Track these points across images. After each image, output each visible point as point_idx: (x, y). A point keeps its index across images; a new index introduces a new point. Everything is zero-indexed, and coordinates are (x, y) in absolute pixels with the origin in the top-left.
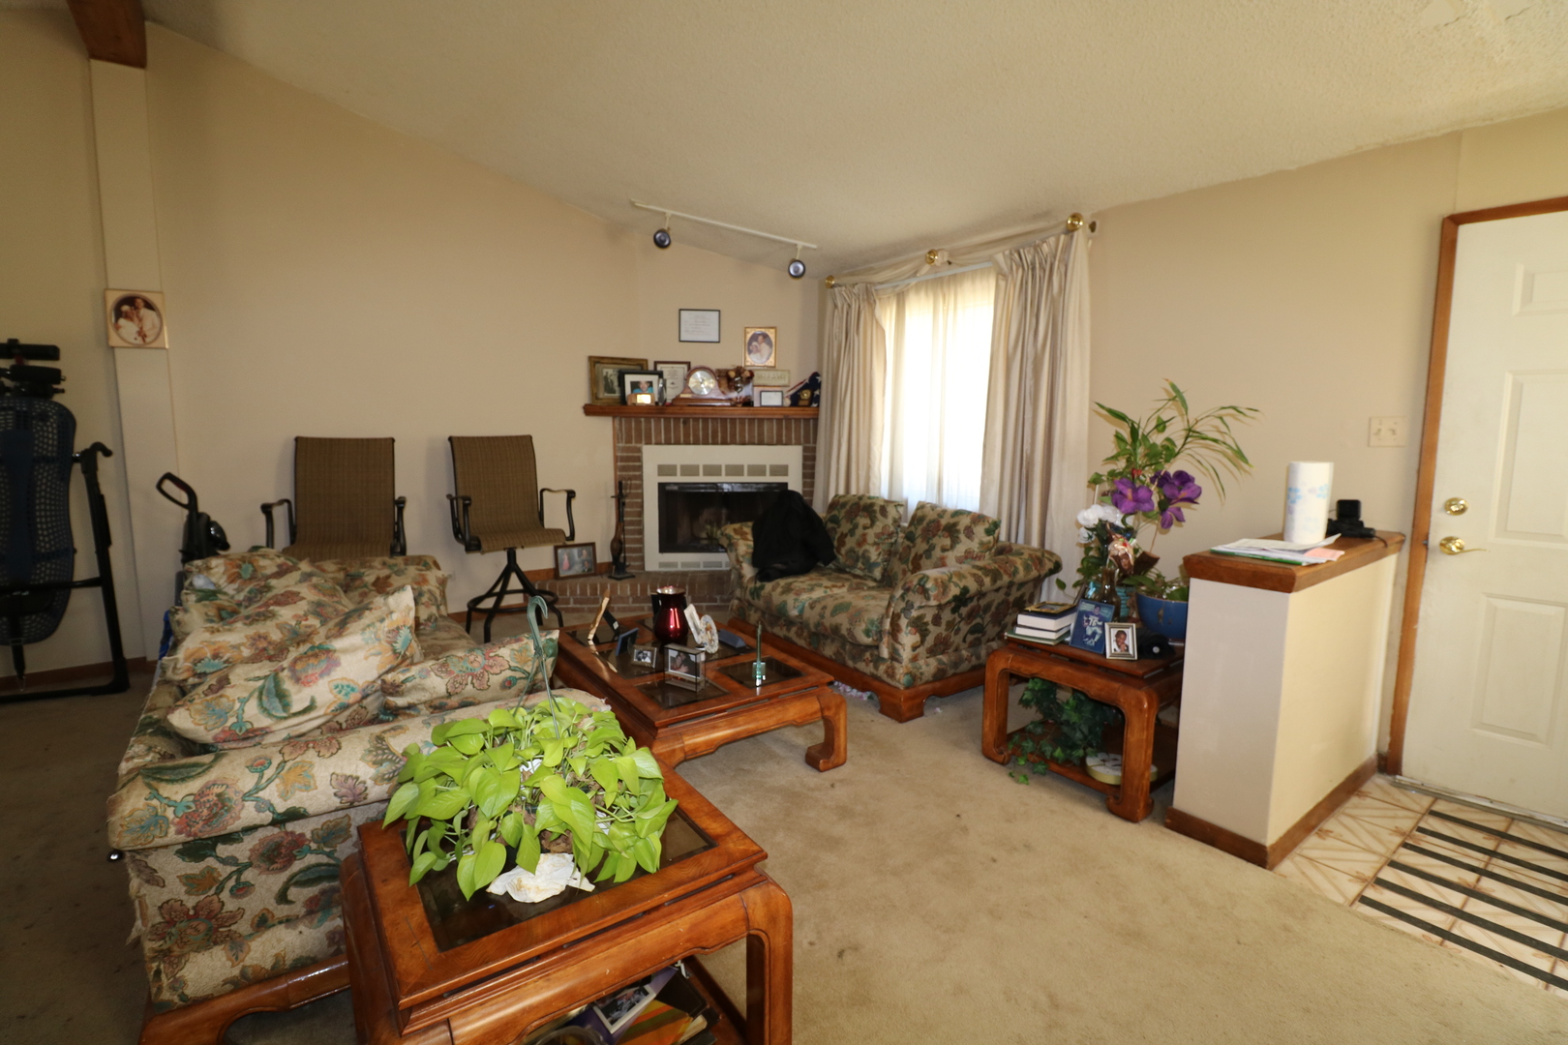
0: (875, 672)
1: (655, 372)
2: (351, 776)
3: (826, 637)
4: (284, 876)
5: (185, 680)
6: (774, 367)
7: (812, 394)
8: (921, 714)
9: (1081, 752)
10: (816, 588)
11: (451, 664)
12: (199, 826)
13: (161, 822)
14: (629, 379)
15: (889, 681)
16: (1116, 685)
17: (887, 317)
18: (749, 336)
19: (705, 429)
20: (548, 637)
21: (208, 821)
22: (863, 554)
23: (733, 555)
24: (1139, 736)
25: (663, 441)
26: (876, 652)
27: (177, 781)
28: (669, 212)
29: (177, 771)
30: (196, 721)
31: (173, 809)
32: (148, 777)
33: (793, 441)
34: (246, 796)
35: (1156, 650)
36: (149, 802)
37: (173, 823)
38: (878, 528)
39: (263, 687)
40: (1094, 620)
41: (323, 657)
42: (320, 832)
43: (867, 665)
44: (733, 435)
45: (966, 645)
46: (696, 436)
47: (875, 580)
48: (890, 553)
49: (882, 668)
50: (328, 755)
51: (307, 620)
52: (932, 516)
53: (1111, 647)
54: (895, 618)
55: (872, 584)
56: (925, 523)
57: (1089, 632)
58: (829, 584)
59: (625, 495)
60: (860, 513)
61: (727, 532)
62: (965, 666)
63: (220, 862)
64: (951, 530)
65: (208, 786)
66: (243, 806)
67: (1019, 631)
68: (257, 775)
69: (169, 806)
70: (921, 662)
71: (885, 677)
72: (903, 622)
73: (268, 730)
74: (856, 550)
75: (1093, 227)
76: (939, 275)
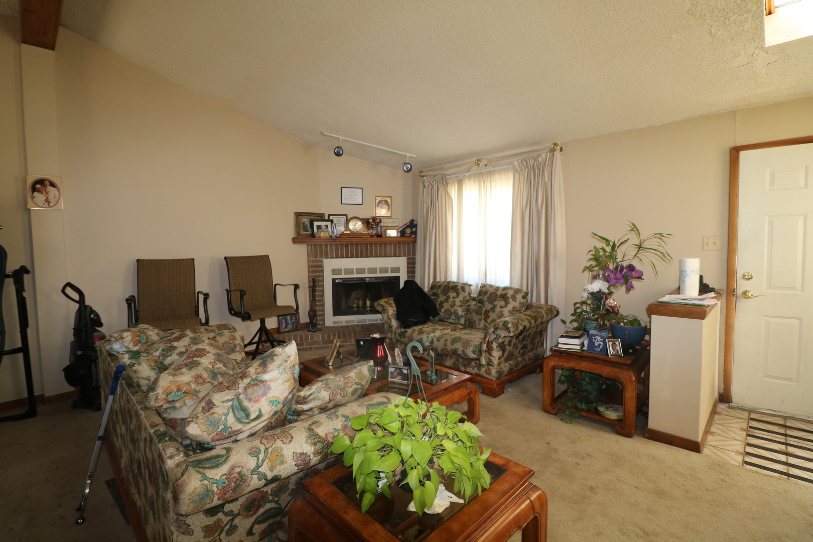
0: (479, 373)
1: (329, 220)
2: (303, 453)
3: (446, 355)
4: (253, 519)
5: (162, 406)
6: (391, 217)
7: (412, 230)
8: (503, 393)
9: (595, 404)
10: (436, 330)
11: (330, 384)
12: (230, 494)
13: (210, 494)
14: (316, 224)
15: (488, 376)
16: (617, 370)
17: (453, 191)
18: (377, 201)
19: (357, 250)
20: (368, 365)
21: (234, 490)
22: (454, 311)
23: (385, 316)
24: (630, 395)
25: (334, 256)
26: (478, 362)
27: (214, 467)
28: (341, 138)
29: (210, 461)
30: (202, 430)
31: (216, 485)
32: (196, 467)
33: (402, 255)
34: (253, 472)
35: (631, 351)
36: (202, 482)
37: (216, 494)
38: (461, 298)
39: (232, 406)
40: (598, 338)
41: (261, 385)
42: (275, 489)
43: (473, 369)
44: (371, 253)
45: (520, 355)
46: (352, 253)
47: (461, 325)
48: (468, 310)
49: (483, 370)
50: (288, 442)
51: (216, 365)
52: (491, 291)
53: (611, 351)
54: (489, 344)
55: (461, 327)
56: (488, 294)
57: (596, 344)
58: (441, 328)
59: (315, 285)
60: (450, 290)
61: (381, 303)
62: (520, 366)
63: (224, 515)
64: (504, 297)
65: (233, 468)
66: (252, 478)
67: (560, 346)
68: (256, 458)
69: (214, 483)
70: (502, 365)
71: (485, 375)
72: (495, 345)
73: (241, 431)
74: (450, 310)
75: (561, 150)
76: (482, 171)
